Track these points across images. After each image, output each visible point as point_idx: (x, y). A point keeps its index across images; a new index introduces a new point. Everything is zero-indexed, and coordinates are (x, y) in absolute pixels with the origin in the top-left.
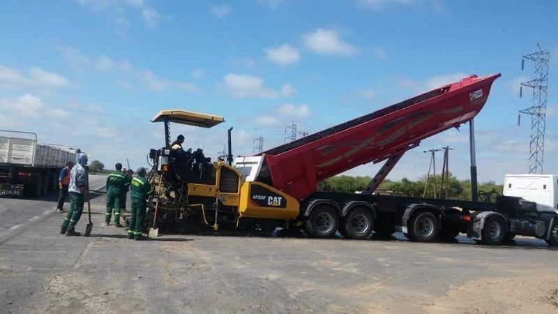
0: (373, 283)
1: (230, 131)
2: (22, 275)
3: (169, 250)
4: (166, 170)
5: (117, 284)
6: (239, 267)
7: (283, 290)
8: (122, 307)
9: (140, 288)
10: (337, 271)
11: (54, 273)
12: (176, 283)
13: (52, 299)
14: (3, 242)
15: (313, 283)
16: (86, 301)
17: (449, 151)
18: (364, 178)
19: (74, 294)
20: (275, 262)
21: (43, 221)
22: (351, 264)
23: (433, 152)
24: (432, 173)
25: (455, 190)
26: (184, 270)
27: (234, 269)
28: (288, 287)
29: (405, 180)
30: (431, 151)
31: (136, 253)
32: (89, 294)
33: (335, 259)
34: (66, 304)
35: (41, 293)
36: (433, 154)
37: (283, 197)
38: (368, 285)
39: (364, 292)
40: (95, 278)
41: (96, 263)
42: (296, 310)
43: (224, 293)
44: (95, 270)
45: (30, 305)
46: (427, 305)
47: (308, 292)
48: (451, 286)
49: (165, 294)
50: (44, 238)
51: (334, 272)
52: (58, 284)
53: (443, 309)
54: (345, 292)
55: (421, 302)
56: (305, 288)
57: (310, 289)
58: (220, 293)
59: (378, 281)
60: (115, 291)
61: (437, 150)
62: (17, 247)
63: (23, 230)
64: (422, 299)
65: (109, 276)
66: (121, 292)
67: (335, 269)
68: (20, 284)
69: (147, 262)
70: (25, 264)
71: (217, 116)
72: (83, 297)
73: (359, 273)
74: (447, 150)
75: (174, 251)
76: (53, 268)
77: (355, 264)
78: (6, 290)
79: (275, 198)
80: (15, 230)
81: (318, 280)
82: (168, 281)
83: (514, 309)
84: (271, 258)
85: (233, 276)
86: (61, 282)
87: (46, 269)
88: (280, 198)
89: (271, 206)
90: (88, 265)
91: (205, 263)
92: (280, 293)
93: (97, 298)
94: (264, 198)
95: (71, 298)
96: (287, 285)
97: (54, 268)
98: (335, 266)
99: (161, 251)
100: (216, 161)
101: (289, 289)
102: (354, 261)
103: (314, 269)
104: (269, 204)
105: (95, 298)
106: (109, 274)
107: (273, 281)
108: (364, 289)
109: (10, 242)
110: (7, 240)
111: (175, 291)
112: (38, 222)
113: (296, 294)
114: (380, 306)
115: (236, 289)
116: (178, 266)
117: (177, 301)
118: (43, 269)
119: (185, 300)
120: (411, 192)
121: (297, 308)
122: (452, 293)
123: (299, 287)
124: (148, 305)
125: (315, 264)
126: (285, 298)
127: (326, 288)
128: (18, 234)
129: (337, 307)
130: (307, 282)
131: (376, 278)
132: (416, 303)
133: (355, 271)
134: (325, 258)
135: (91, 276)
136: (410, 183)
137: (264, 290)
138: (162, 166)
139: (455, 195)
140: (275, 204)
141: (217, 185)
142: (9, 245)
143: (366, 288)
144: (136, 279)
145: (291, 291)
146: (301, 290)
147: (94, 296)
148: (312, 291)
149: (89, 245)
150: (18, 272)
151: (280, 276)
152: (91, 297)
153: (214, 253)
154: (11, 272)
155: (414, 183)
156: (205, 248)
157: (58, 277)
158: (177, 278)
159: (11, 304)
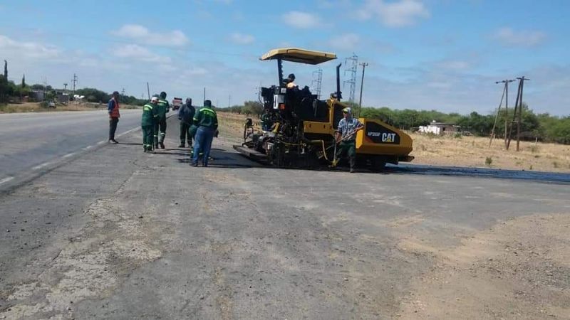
0: (412, 216)
1: (338, 68)
2: (66, 198)
3: (210, 180)
4: (283, 108)
5: (153, 208)
6: (278, 197)
7: (316, 219)
8: (153, 230)
9: (175, 213)
10: (378, 203)
11: (96, 197)
12: (211, 210)
13: (88, 221)
14: (54, 169)
15: (349, 213)
16: (120, 223)
17: (525, 81)
18: (429, 112)
19: (111, 217)
20: (315, 193)
21: (95, 151)
22: (395, 197)
23: (506, 83)
24: (503, 106)
25: (529, 125)
26: (221, 199)
27: (271, 198)
28: (322, 217)
29: (475, 114)
30: (504, 82)
31: (178, 181)
32: (125, 217)
33: (379, 192)
34: (101, 225)
35: (81, 215)
36: (506, 85)
37: (396, 134)
38: (407, 218)
39: (402, 223)
40: (133, 203)
41: (138, 189)
42: (325, 238)
43: (255, 220)
44: (135, 196)
45: (67, 225)
46: (466, 237)
47: (342, 222)
48: (499, 221)
49: (198, 219)
50: (94, 166)
51: (374, 204)
52: (97, 207)
53: (483, 242)
54: (380, 223)
55: (461, 235)
56: (341, 218)
57: (345, 219)
58: (252, 220)
59: (419, 214)
60: (150, 215)
61: (511, 81)
62: (67, 173)
63: (75, 158)
64: (463, 232)
65: (147, 202)
66: (155, 216)
67: (376, 201)
68: (62, 206)
69: (187, 190)
70: (71, 188)
71: (329, 53)
72: (118, 220)
73: (402, 206)
74: (522, 80)
75: (215, 181)
76: (95, 193)
77: (399, 197)
78: (48, 211)
79: (389, 134)
80: (67, 158)
81: (356, 211)
82: (204, 208)
83: (563, 244)
84: (312, 189)
85: (268, 205)
86: (101, 205)
87: (89, 193)
88: (394, 135)
89: (385, 143)
90: (130, 192)
91: (244, 193)
92: (312, 222)
93: (131, 221)
94: (378, 134)
95: (108, 220)
96: (321, 215)
97: (97, 194)
98: (378, 198)
99: (203, 180)
100: (329, 98)
101: (322, 219)
102: (399, 194)
103: (354, 201)
104: (383, 140)
105: (129, 221)
106: (148, 200)
107: (309, 211)
108: (402, 221)
109: (60, 169)
110: (58, 167)
111: (208, 217)
112: (90, 151)
113: (329, 223)
114: (414, 237)
115: (268, 217)
116: (216, 194)
117: (208, 226)
118: (86, 193)
119: (216, 225)
120: (480, 127)
121: (326, 236)
122: (498, 228)
123: (335, 216)
124: (178, 229)
125: (357, 196)
126: (316, 227)
127: (362, 219)
128: (69, 162)
129: (368, 236)
130: (344, 213)
131: (418, 211)
132: (455, 235)
133: (397, 203)
134: (368, 191)
135: (130, 201)
136: (479, 117)
137: (297, 219)
138: (280, 104)
139: (529, 130)
140: (389, 141)
141: (331, 123)
142: (59, 172)
143: (405, 219)
144: (173, 205)
145: (324, 220)
146: (335, 220)
147: (130, 219)
148: (345, 221)
149: (134, 174)
150: (62, 196)
151: (317, 206)
152: (126, 220)
153: (255, 184)
154: (56, 195)
155: (485, 117)
156: (247, 179)
157: (99, 201)
158: (213, 205)
159: (49, 223)
